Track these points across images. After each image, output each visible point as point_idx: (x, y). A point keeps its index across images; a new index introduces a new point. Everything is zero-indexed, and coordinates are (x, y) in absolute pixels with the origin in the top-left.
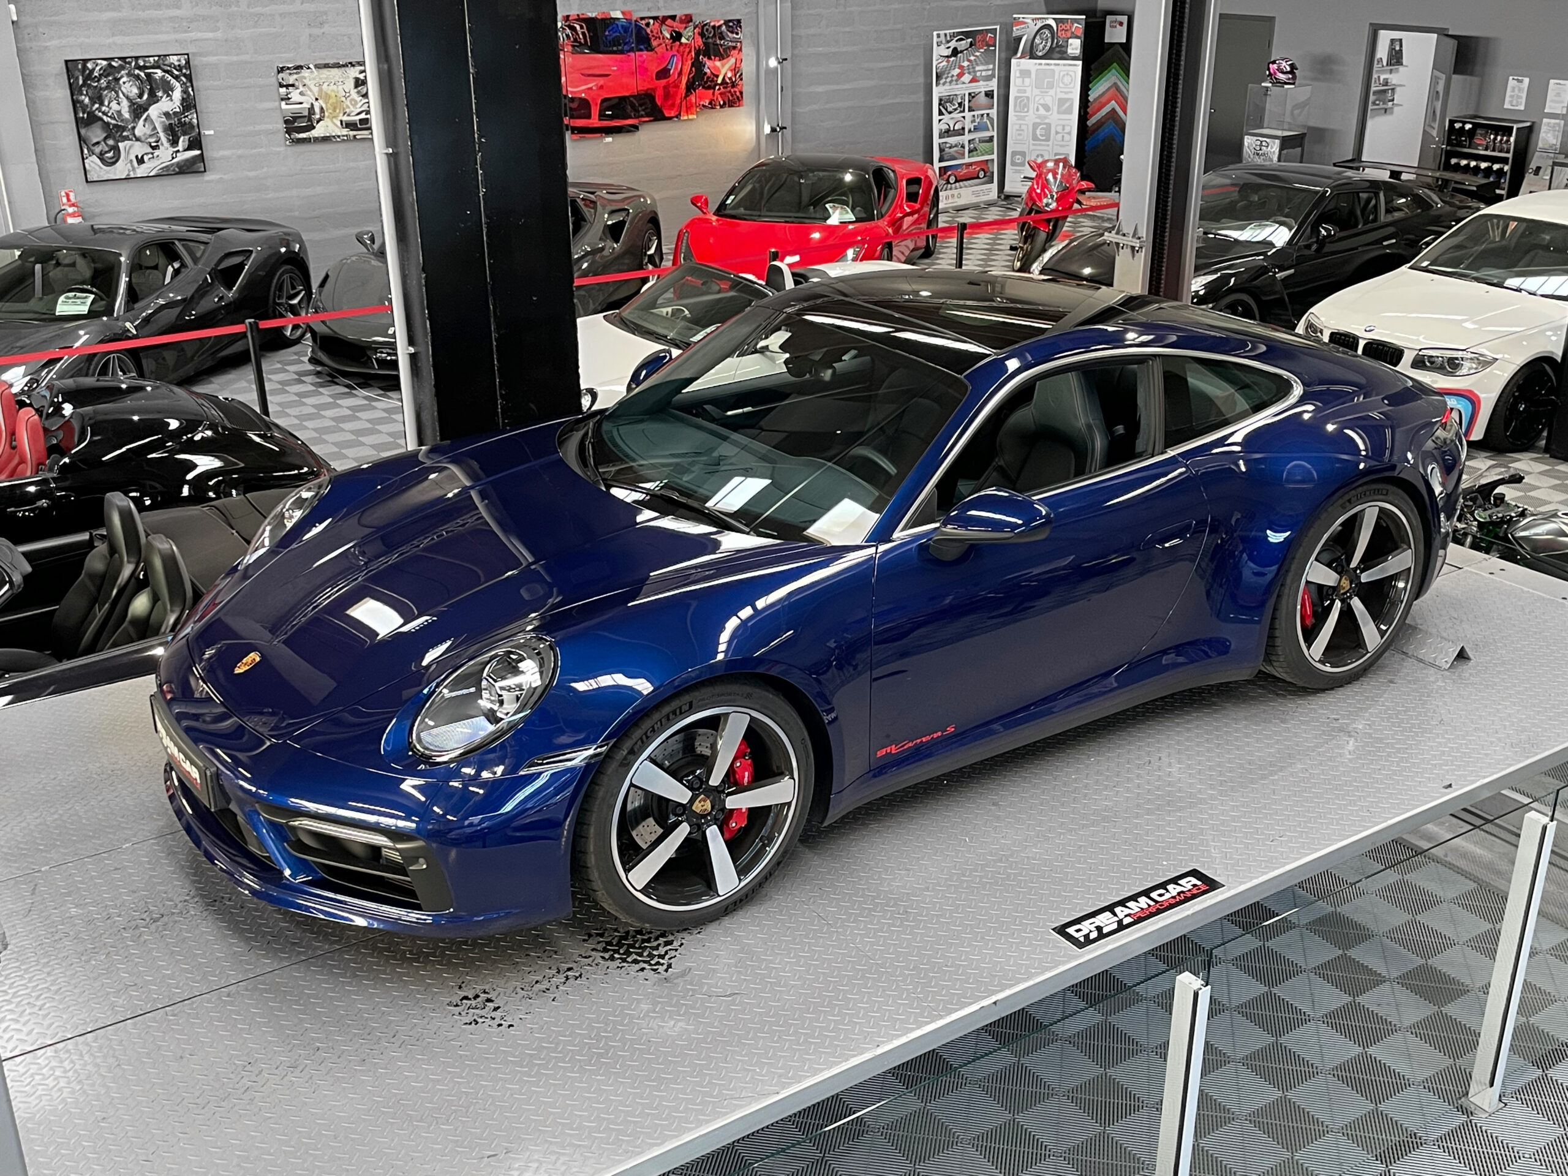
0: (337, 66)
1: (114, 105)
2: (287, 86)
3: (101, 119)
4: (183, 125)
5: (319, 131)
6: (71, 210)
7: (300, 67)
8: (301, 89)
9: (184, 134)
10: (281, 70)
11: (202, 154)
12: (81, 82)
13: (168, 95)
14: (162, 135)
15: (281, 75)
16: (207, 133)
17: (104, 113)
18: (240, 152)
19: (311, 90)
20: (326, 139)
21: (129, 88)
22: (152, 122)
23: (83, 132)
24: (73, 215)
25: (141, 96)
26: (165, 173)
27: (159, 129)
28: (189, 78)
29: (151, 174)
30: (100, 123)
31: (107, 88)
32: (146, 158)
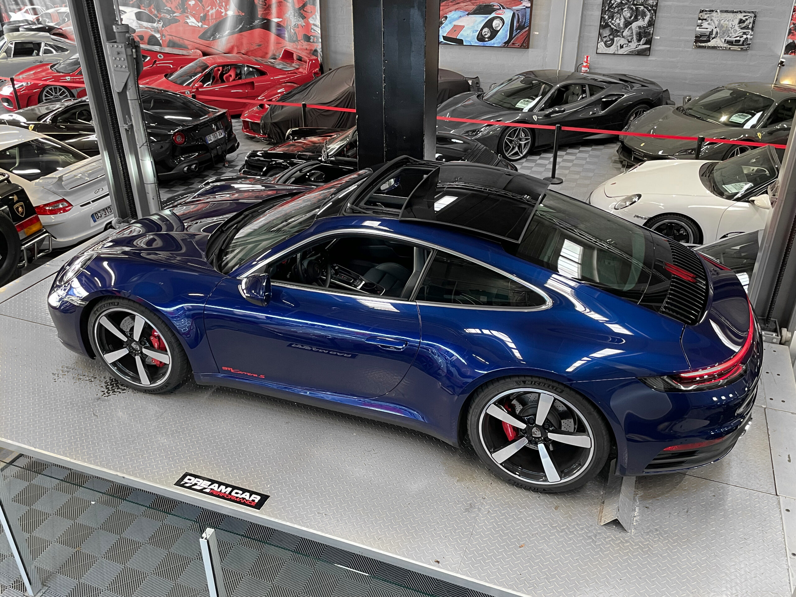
0: (733, 12)
1: (618, 21)
2: (702, 20)
3: (610, 26)
4: (645, 32)
5: (712, 43)
6: (585, 64)
7: (713, 11)
8: (709, 21)
9: (645, 37)
10: (702, 11)
11: (650, 47)
12: (607, 9)
13: (643, 18)
14: (635, 37)
15: (701, 14)
16: (656, 38)
17: (612, 24)
18: (668, 48)
19: (714, 23)
20: (714, 48)
21: (627, 13)
22: (632, 30)
23: (601, 31)
24: (585, 67)
25: (630, 18)
26: (631, 54)
27: (634, 34)
28: (655, 11)
29: (624, 54)
30: (609, 28)
31: (617, 12)
32: (624, 46)
